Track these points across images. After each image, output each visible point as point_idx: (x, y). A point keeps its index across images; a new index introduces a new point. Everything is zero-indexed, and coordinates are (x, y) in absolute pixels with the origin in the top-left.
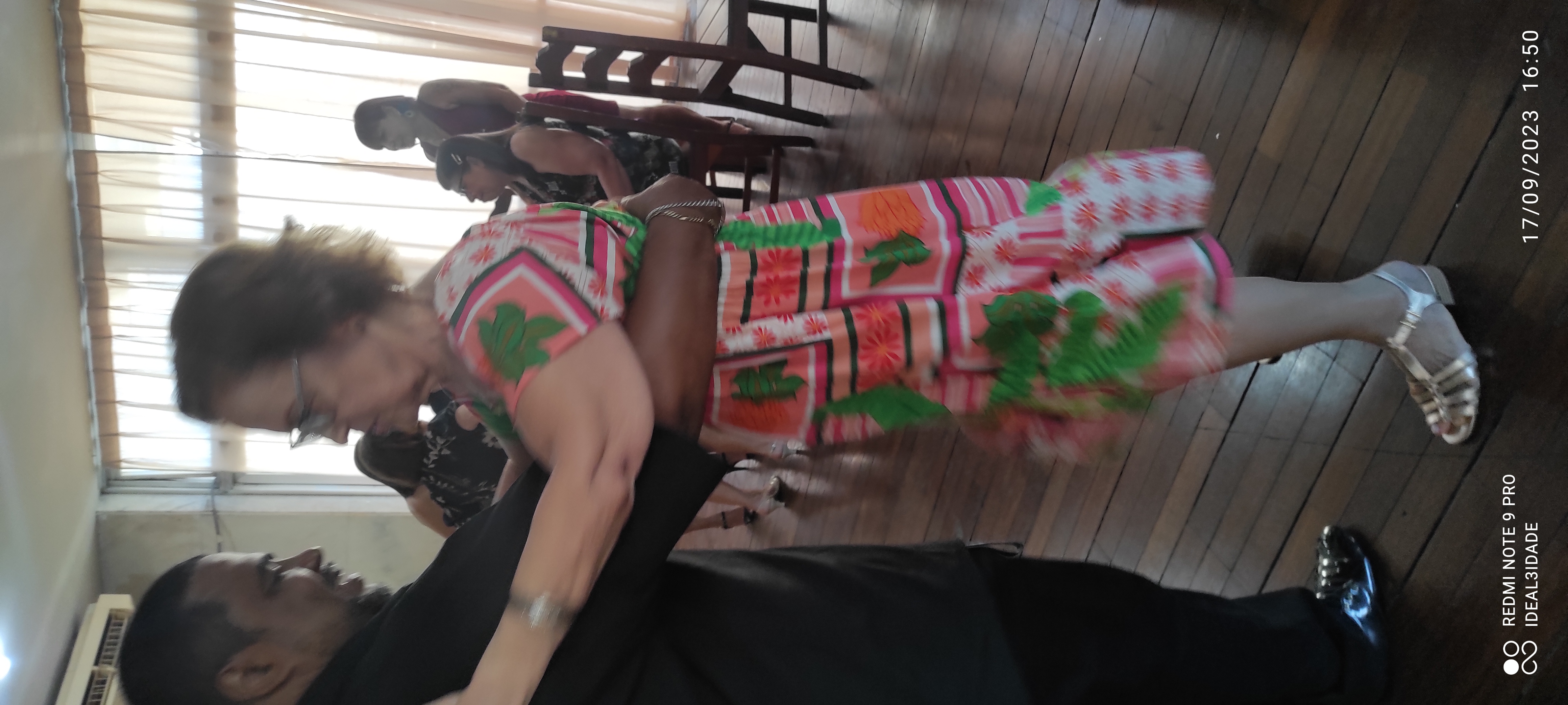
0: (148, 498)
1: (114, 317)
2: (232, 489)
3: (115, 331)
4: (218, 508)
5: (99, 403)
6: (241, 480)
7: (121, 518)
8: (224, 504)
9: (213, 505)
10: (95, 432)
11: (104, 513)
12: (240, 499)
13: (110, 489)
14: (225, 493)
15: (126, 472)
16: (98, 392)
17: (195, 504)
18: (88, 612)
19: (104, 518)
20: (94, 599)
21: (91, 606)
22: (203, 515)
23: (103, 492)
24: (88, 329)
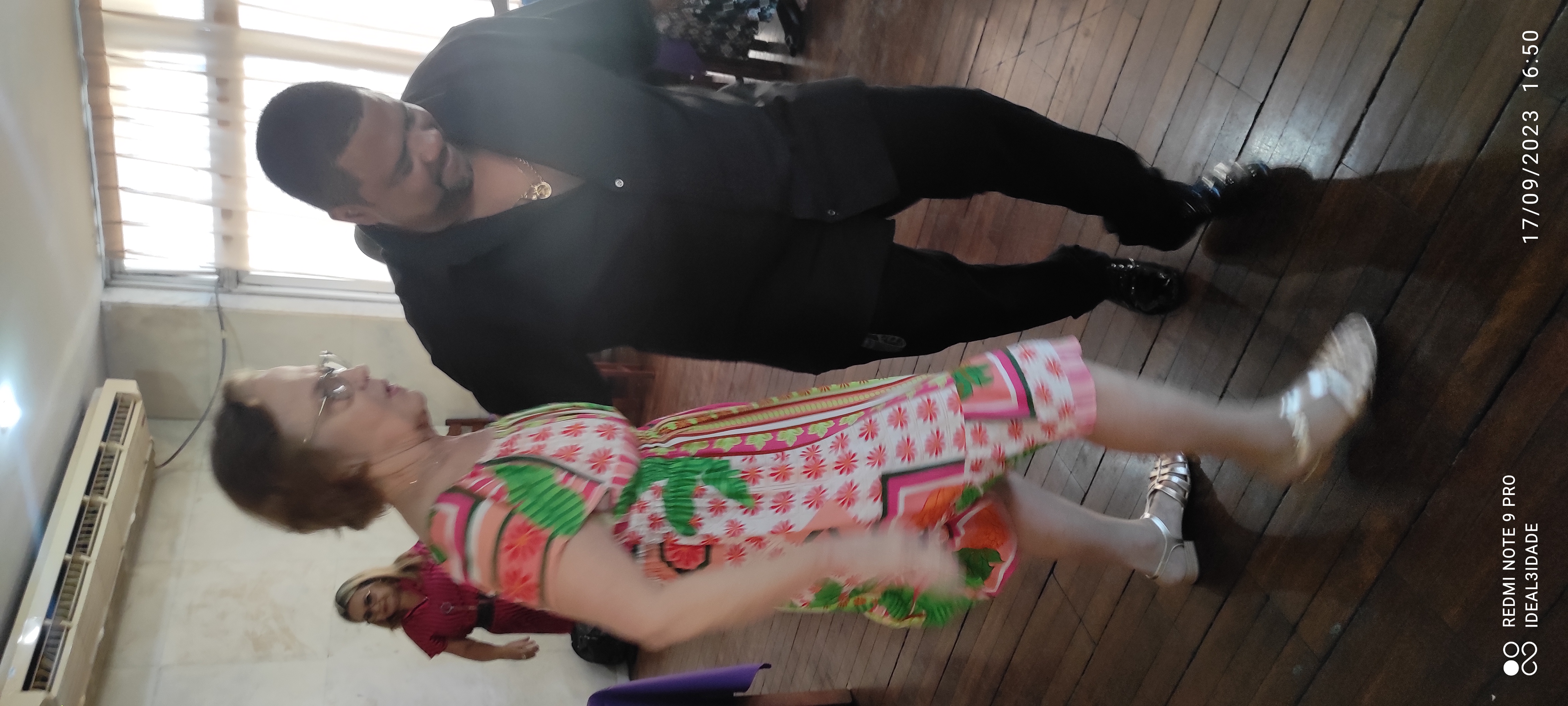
0: (152, 293)
1: (114, 96)
2: (236, 287)
3: (116, 111)
4: (222, 305)
5: (101, 188)
6: (245, 280)
7: (126, 309)
8: (228, 301)
9: (217, 302)
10: (98, 219)
11: (108, 303)
12: (245, 298)
13: (114, 282)
14: (229, 292)
15: (130, 263)
16: (100, 178)
17: (200, 300)
18: (94, 395)
19: (109, 308)
20: (101, 384)
21: (97, 390)
22: (207, 310)
23: (107, 285)
24: (88, 106)
